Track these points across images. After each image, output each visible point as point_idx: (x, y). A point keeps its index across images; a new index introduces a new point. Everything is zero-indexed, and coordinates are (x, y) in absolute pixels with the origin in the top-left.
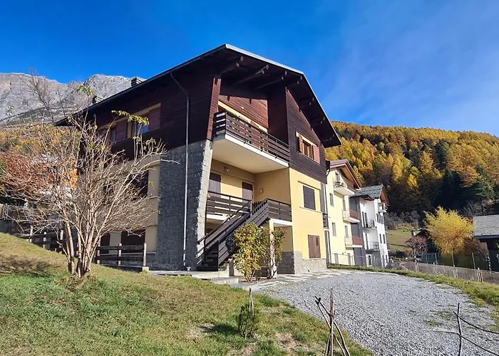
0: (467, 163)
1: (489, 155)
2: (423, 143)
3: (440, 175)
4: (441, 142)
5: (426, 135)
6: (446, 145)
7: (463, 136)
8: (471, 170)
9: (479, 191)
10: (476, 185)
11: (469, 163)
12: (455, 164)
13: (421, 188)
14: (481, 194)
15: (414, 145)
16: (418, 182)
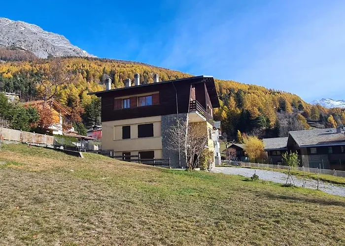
0: (253, 105)
1: (265, 101)
2: (230, 91)
3: (239, 112)
4: (240, 91)
5: (231, 86)
6: (243, 94)
7: (250, 88)
8: (256, 109)
9: (259, 122)
10: (257, 119)
11: (255, 105)
12: (248, 105)
13: (229, 119)
14: (260, 124)
15: (224, 91)
16: (227, 115)
